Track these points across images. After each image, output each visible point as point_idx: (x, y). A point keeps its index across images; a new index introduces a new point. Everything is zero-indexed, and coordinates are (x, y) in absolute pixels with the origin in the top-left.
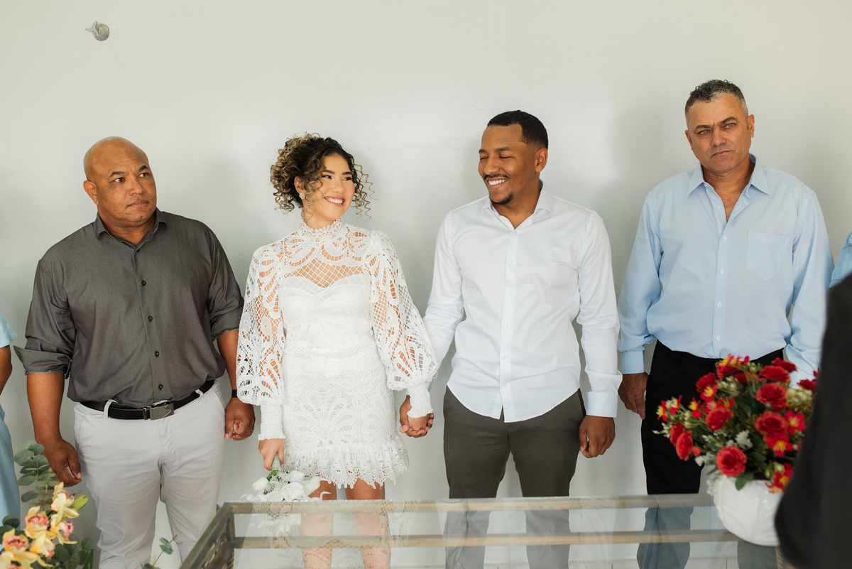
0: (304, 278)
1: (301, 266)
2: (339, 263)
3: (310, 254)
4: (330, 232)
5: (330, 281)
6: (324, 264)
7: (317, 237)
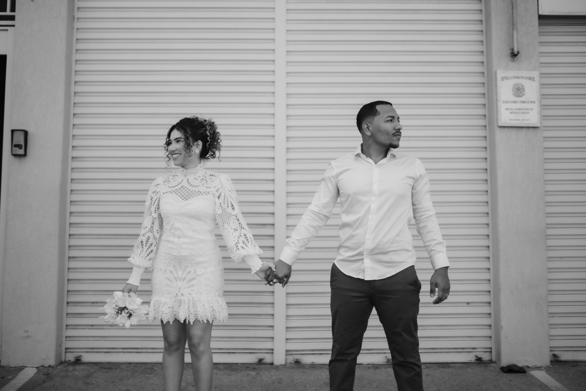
0: (175, 195)
1: (174, 189)
2: (197, 189)
3: (180, 183)
4: (193, 172)
5: (189, 198)
6: (187, 189)
7: (185, 174)
